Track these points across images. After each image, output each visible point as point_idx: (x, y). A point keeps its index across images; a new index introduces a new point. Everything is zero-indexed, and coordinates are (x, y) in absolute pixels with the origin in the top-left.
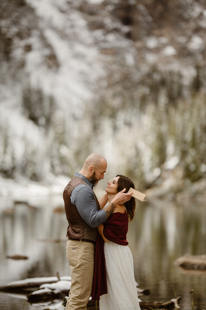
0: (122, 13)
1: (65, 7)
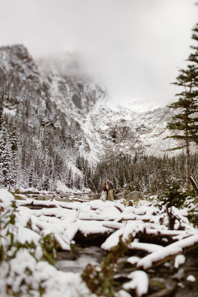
0: (112, 134)
1: (93, 130)
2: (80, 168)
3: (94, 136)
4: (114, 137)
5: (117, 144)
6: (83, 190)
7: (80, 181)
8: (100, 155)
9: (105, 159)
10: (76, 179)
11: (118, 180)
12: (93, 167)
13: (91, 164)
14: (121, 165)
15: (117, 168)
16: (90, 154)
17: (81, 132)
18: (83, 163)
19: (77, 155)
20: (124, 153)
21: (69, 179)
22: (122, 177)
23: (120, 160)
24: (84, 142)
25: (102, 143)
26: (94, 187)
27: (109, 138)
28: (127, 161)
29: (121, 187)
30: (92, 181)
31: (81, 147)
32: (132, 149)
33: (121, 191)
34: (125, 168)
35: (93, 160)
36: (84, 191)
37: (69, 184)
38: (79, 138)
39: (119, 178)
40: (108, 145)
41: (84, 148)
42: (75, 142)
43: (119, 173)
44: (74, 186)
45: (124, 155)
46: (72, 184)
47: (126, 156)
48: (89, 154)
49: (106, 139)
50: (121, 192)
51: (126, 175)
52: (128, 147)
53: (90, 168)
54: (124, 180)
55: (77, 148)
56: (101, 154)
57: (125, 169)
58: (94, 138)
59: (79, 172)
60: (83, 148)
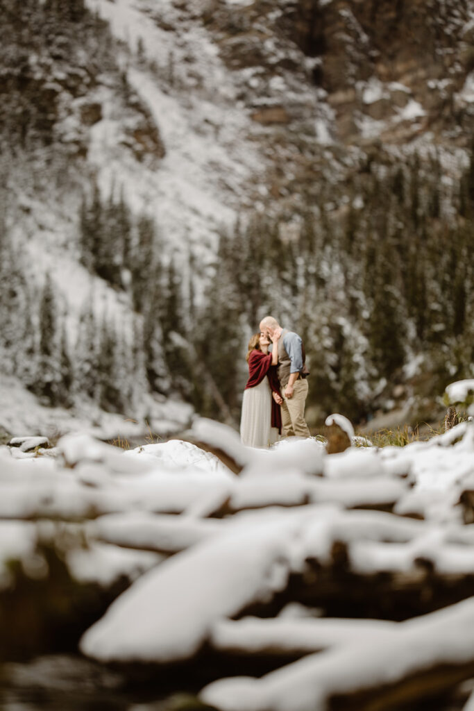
2: (106, 273)
3: (179, 54)
4: (313, 45)
5: (340, 97)
6: (140, 415)
7: (118, 358)
8: (233, 181)
9: (266, 202)
10: (92, 348)
11: (367, 335)
12: (192, 259)
13: (175, 239)
14: (375, 236)
15: (350, 252)
16: (164, 180)
17: (90, 32)
18: (127, 241)
19: (81, 187)
20: (393, 150)
21: (46, 351)
22: (384, 309)
23: (366, 201)
24: (119, 100)
25: (241, 97)
26: (210, 390)
27: (281, 55)
28: (416, 203)
29: (388, 379)
30: (191, 353)
31: (105, 134)
32: (448, 121)
33: (390, 404)
34: (407, 249)
35: (188, 214)
36: (148, 420)
37: (49, 385)
38: (82, 73)
39: (368, 320)
40: (278, 107)
41: (123, 137)
42: (61, 107)
43: (364, 291)
44: (84, 394)
45: (388, 163)
46: (67, 381)
47: (407, 174)
48: (162, 174)
49: (260, 69)
50: (386, 411)
51: (417, 298)
52: (413, 110)
53: (172, 271)
54: (404, 334)
55: (76, 142)
56: (239, 169)
57: (405, 260)
58: (181, 70)
59: (104, 297)
60: (113, 141)
